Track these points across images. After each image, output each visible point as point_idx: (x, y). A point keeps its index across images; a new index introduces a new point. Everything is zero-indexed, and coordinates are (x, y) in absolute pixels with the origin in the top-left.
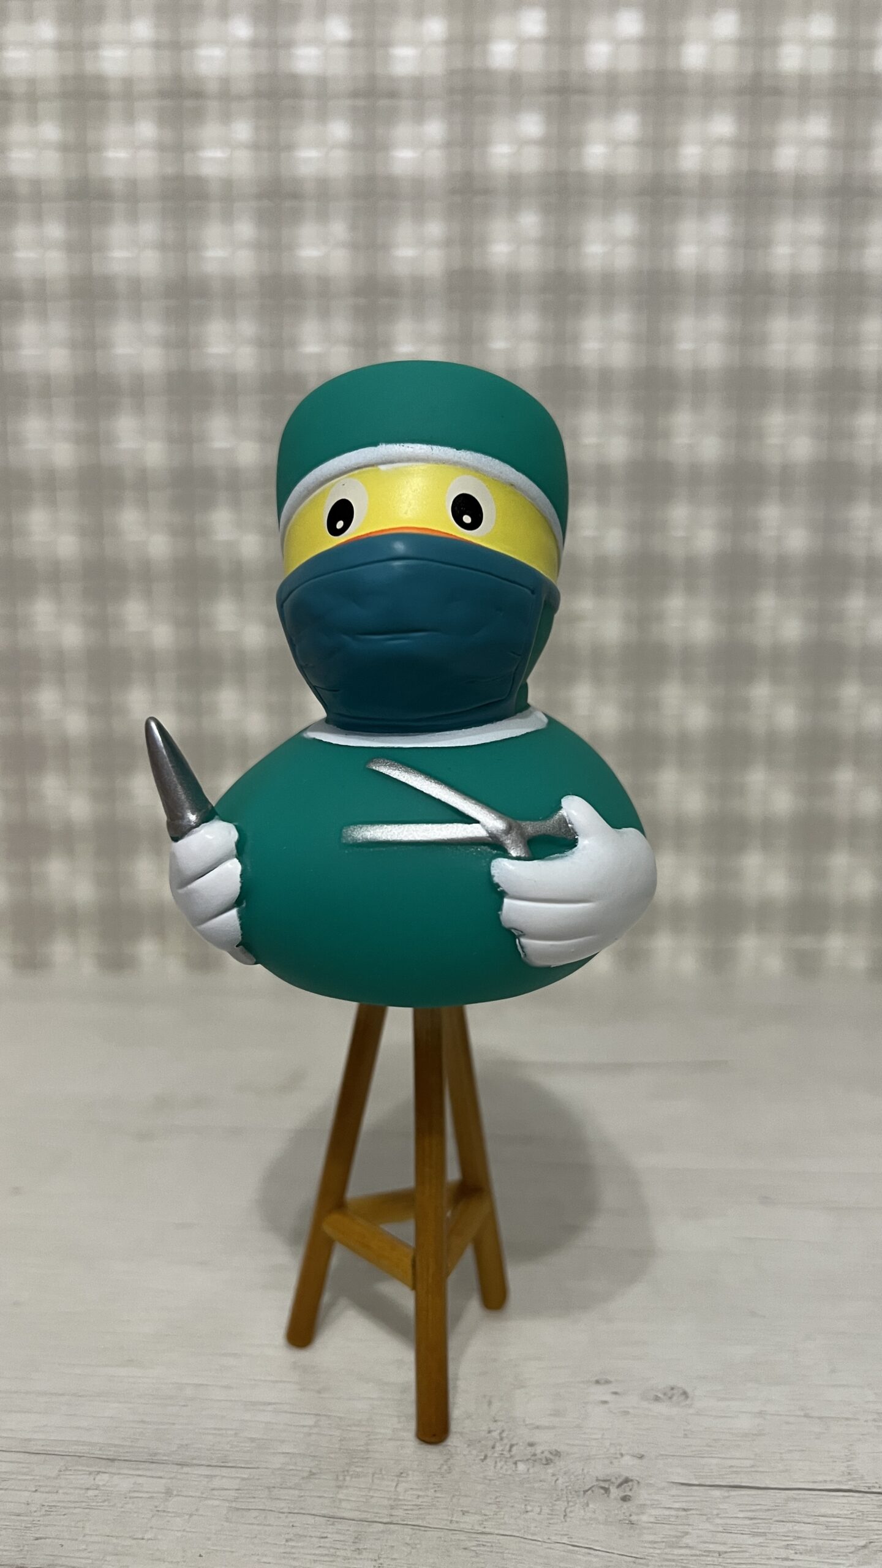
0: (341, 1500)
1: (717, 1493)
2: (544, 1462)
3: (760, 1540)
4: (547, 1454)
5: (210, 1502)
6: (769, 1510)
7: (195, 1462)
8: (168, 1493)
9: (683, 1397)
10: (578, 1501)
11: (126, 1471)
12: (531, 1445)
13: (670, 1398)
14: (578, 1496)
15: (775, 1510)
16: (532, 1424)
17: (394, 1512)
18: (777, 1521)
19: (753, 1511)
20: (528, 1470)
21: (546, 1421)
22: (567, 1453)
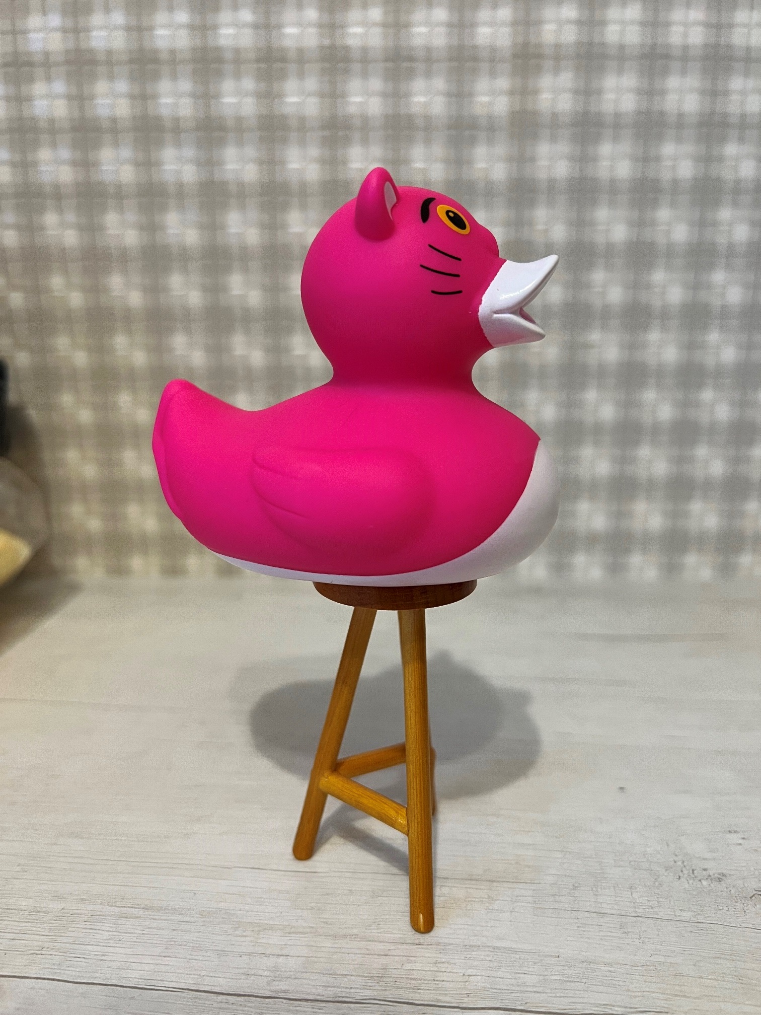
2: (717, 880)
4: (717, 875)
10: (749, 903)
12: (705, 870)
14: (748, 900)
17: (637, 910)
20: (710, 885)
21: (708, 855)
22: (730, 875)
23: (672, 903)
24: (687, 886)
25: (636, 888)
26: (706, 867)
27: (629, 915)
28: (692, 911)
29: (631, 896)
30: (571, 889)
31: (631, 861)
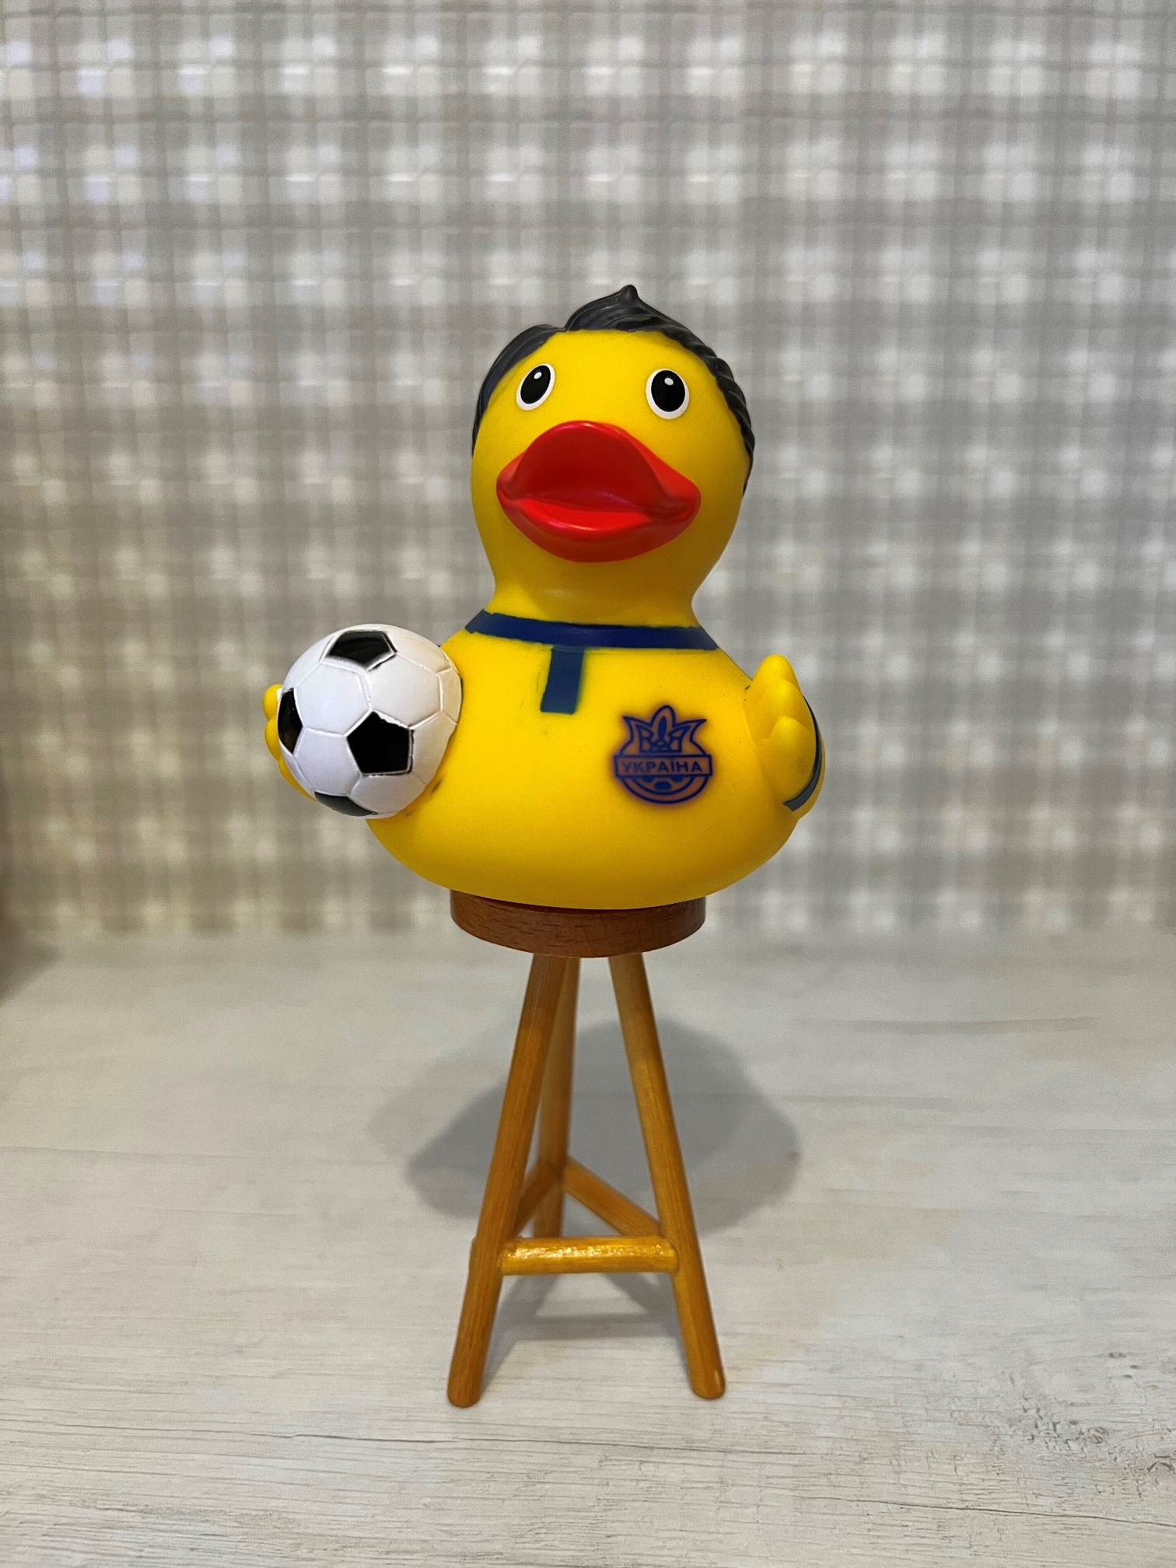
2: (1094, 1440)
4: (1092, 1432)
10: (1147, 1480)
12: (1074, 1423)
14: (1144, 1474)
16: (1064, 1401)
17: (965, 1497)
21: (1077, 1398)
22: (1114, 1430)
23: (1022, 1483)
24: (1045, 1453)
25: (962, 1459)
26: (1075, 1417)
27: (951, 1505)
28: (1054, 1496)
29: (954, 1473)
30: (856, 1463)
31: (953, 1411)
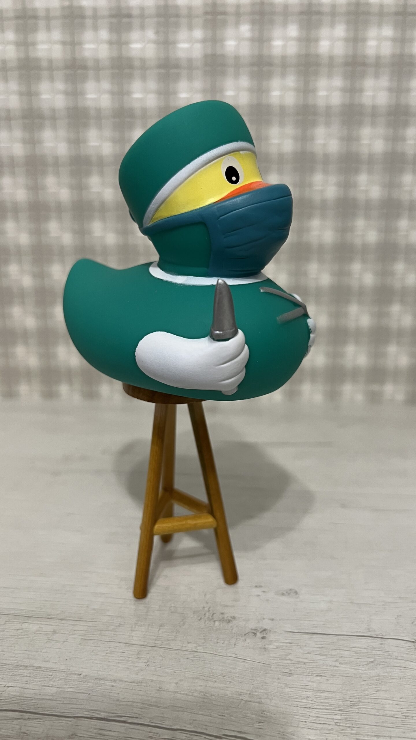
0: (133, 636)
1: (306, 636)
2: (228, 621)
3: (324, 657)
4: (229, 618)
5: (73, 636)
6: (329, 644)
7: (68, 618)
8: (54, 632)
9: (295, 594)
10: (241, 639)
11: (36, 622)
13: (289, 594)
14: (242, 636)
15: (332, 644)
16: (224, 605)
17: (156, 642)
18: (333, 649)
19: (322, 644)
20: (220, 624)
21: (230, 603)
22: (239, 618)
24: (203, 625)
25: (164, 626)
26: (224, 612)
27: (149, 645)
28: (196, 643)
29: (157, 632)
30: (116, 626)
31: (171, 607)
